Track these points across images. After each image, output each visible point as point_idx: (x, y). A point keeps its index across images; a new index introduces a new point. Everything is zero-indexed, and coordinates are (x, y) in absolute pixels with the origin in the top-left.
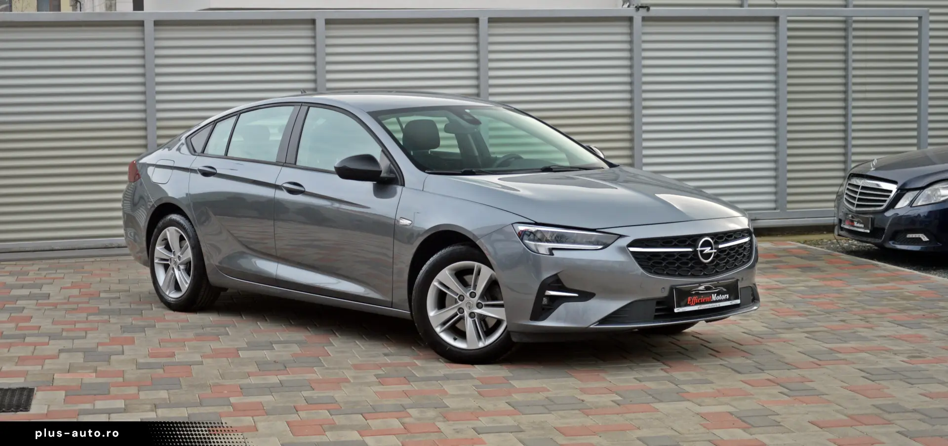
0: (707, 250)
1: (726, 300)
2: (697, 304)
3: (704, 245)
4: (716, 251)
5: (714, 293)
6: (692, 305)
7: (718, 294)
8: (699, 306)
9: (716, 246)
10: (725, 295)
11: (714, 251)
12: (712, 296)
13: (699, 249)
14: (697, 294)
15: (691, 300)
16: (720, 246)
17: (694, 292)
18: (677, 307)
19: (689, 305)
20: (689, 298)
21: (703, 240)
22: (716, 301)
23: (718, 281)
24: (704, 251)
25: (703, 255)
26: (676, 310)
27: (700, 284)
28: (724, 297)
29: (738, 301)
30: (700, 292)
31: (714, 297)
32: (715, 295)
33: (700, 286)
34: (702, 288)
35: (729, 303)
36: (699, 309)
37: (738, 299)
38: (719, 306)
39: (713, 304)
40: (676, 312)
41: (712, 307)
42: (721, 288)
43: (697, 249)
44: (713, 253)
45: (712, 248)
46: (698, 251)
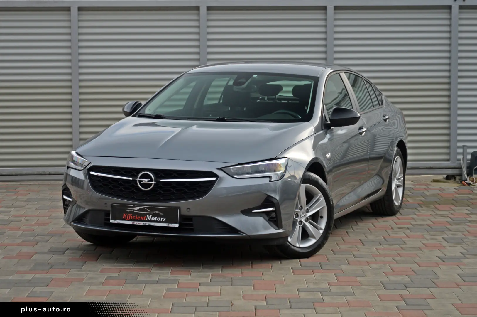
0: (145, 181)
1: (163, 222)
2: (131, 220)
4: (155, 183)
5: (149, 215)
6: (127, 220)
7: (153, 216)
8: (133, 222)
10: (162, 218)
11: (154, 183)
13: (138, 179)
14: (132, 213)
15: (126, 216)
17: (129, 211)
18: (112, 219)
19: (124, 220)
20: (124, 214)
21: (143, 173)
22: (151, 221)
23: (154, 206)
24: (143, 181)
25: (142, 185)
26: (111, 221)
27: (134, 206)
29: (177, 225)
30: (135, 211)
31: (149, 218)
32: (150, 216)
34: (137, 208)
35: (165, 225)
36: (133, 224)
37: (177, 223)
38: (153, 225)
39: (148, 223)
40: (112, 222)
41: (146, 225)
42: (157, 212)
43: (136, 179)
44: (152, 184)
45: (151, 180)
46: (137, 180)
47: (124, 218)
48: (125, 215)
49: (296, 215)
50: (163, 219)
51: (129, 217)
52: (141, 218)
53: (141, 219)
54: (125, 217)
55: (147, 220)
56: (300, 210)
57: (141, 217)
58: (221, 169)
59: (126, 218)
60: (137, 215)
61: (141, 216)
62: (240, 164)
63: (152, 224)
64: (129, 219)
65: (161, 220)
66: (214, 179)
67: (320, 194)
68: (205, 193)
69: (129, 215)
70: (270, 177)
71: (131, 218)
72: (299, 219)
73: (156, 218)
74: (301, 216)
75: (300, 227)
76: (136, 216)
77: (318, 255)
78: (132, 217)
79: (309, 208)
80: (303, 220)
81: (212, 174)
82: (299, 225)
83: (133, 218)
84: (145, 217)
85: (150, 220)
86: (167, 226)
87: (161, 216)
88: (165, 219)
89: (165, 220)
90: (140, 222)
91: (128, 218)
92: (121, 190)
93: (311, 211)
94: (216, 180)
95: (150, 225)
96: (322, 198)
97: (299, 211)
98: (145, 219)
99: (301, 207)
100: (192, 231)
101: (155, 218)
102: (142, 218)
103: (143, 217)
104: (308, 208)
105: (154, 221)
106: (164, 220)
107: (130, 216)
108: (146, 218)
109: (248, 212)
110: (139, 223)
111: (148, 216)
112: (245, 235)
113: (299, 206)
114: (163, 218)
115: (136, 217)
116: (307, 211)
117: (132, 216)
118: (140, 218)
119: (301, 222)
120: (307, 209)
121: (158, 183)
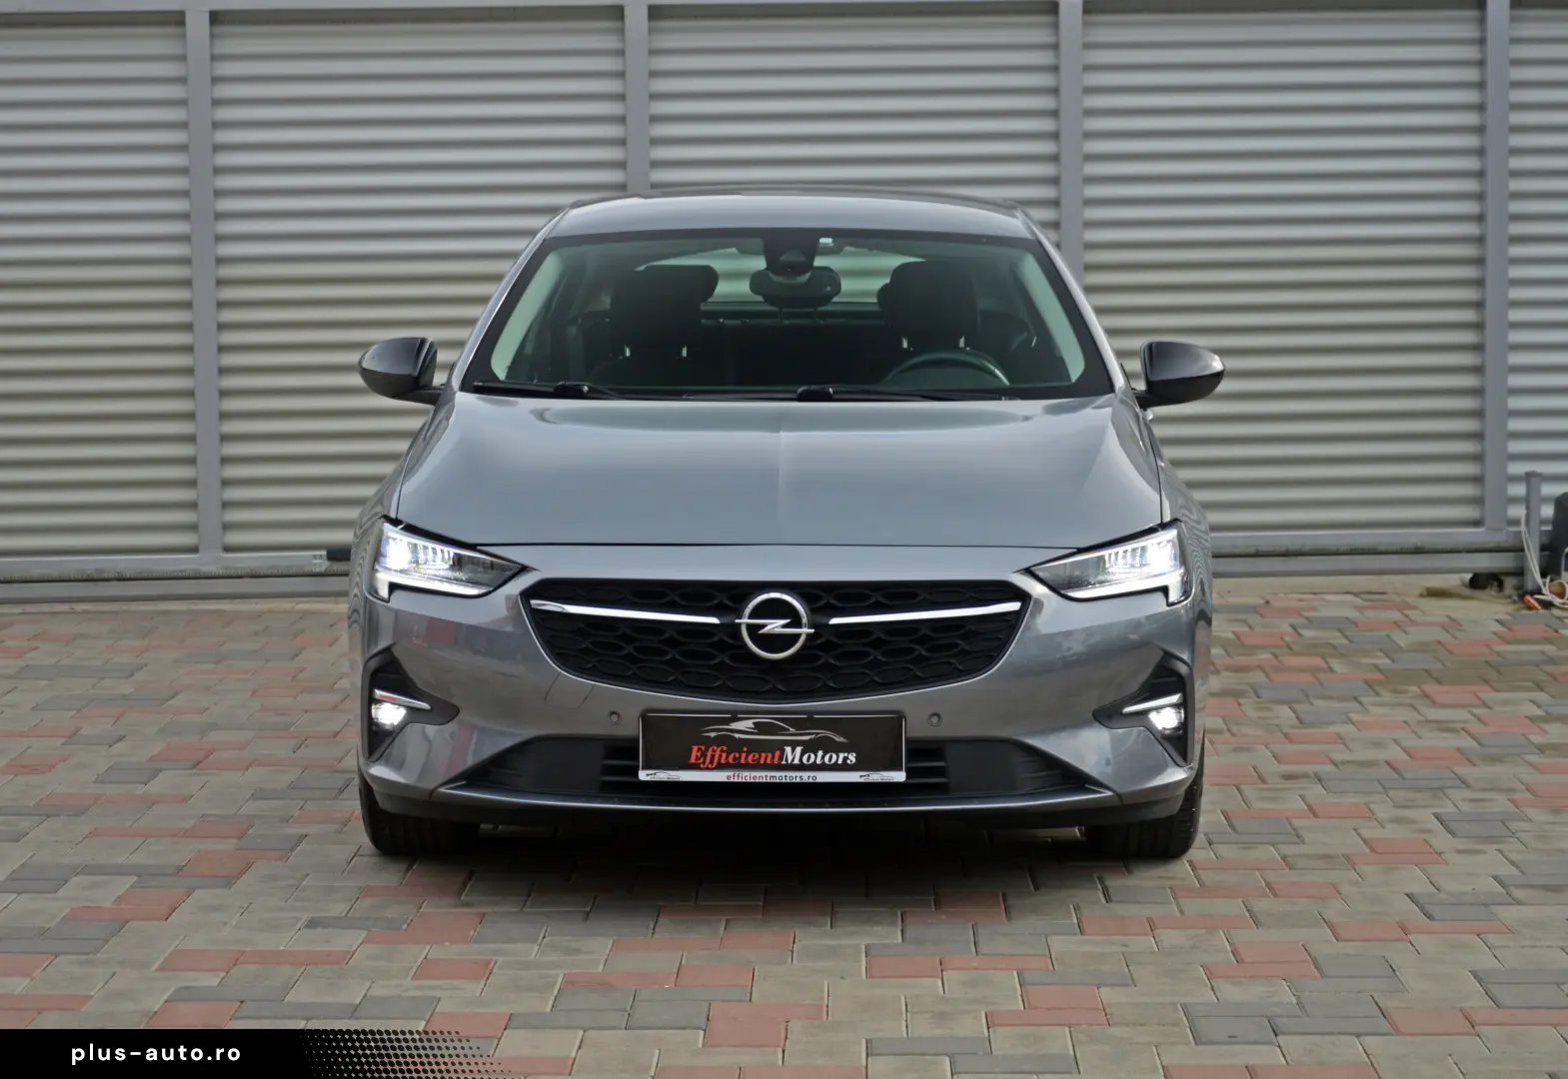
0: (775, 626)
1: (845, 767)
2: (720, 767)
3: (758, 612)
4: (813, 631)
5: (794, 745)
6: (708, 769)
7: (809, 747)
8: (731, 774)
9: (821, 620)
10: (842, 755)
11: (805, 630)
12: (783, 751)
13: (746, 621)
15: (704, 755)
16: (835, 621)
17: (713, 734)
18: (645, 767)
19: (695, 767)
20: (695, 748)
21: (765, 597)
22: (801, 767)
23: (810, 713)
24: (764, 626)
25: (762, 639)
26: (644, 775)
27: (735, 716)
28: (837, 758)
29: (899, 776)
30: (737, 736)
31: (793, 755)
32: (799, 750)
33: (736, 719)
34: (744, 725)
35: (852, 777)
36: (732, 780)
37: (900, 769)
38: (811, 780)
39: (789, 774)
40: (648, 779)
41: (784, 781)
42: (824, 733)
43: (737, 621)
44: (798, 636)
45: (796, 622)
46: (740, 624)
47: (693, 760)
48: (699, 749)
50: (845, 759)
51: (713, 757)
52: (760, 756)
53: (762, 761)
54: (697, 758)
55: (784, 762)
57: (763, 755)
58: (1029, 571)
59: (704, 763)
60: (745, 749)
61: (761, 751)
62: (1079, 551)
63: (806, 777)
64: (716, 760)
65: (840, 762)
66: (1015, 606)
68: (990, 658)
69: (714, 751)
70: (1166, 592)
71: (723, 761)
73: (820, 753)
76: (740, 752)
78: (727, 758)
81: (1006, 591)
83: (731, 761)
84: (778, 753)
85: (797, 761)
86: (862, 780)
87: (837, 748)
88: (852, 758)
89: (854, 760)
90: (754, 773)
91: (711, 762)
92: (673, 663)
94: (1023, 610)
95: (798, 780)
98: (776, 761)
101: (816, 756)
102: (765, 760)
103: (770, 755)
105: (814, 767)
106: (848, 762)
107: (718, 754)
108: (781, 758)
109: (1110, 715)
110: (755, 777)
111: (788, 749)
112: (1109, 794)
114: (846, 755)
115: (744, 755)
117: (724, 755)
118: (760, 758)
121: (820, 630)
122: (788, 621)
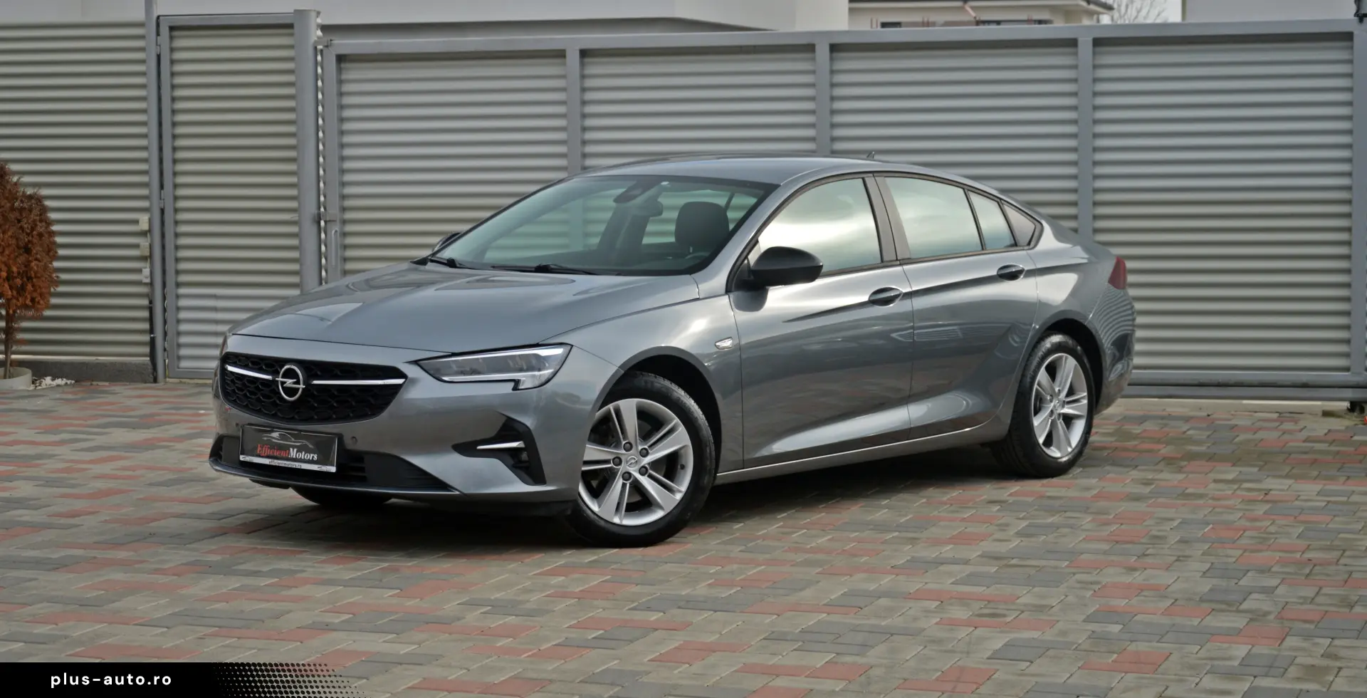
0: (291, 383)
1: (313, 462)
2: (268, 457)
3: (287, 375)
4: (304, 387)
5: (294, 447)
6: (264, 457)
7: (300, 450)
8: (270, 460)
9: (307, 381)
10: (312, 455)
11: (301, 387)
12: (289, 450)
13: (280, 379)
14: (270, 443)
15: (262, 449)
16: (316, 382)
17: (265, 439)
18: (241, 454)
19: (260, 456)
21: (287, 367)
22: (296, 460)
23: (300, 431)
24: (285, 383)
25: (286, 390)
26: (242, 458)
28: (310, 456)
29: (333, 469)
30: (274, 440)
31: (293, 453)
32: (295, 450)
33: (272, 431)
34: (275, 435)
35: (315, 467)
36: (272, 464)
37: (333, 466)
38: (300, 467)
39: (291, 463)
40: (244, 460)
41: (290, 466)
42: (305, 442)
43: (277, 379)
44: (299, 389)
45: (298, 381)
46: (277, 381)
48: (260, 447)
49: (617, 460)
50: (313, 457)
51: (265, 451)
54: (259, 451)
55: (289, 457)
56: (627, 450)
57: (283, 452)
58: (416, 362)
59: (263, 454)
60: (276, 448)
61: (282, 450)
62: (454, 355)
63: (297, 465)
64: (266, 454)
65: (311, 459)
66: (400, 381)
67: (676, 420)
68: (382, 408)
69: (266, 448)
70: (517, 382)
71: (268, 453)
72: (622, 469)
73: (303, 453)
74: (627, 462)
75: (624, 485)
76: (274, 449)
77: (673, 542)
78: (270, 452)
79: (650, 446)
80: (635, 471)
81: (395, 372)
82: (624, 479)
83: (270, 454)
84: (288, 451)
85: (294, 457)
86: (318, 469)
87: (308, 451)
88: (316, 458)
90: (280, 461)
92: (258, 400)
93: (652, 454)
94: (404, 383)
95: (294, 467)
96: (682, 429)
97: (624, 452)
98: (287, 456)
99: (628, 445)
100: (363, 481)
101: (302, 455)
102: (283, 454)
103: (285, 452)
104: (646, 447)
105: (301, 461)
106: (314, 459)
108: (289, 454)
109: (467, 449)
110: (278, 464)
112: (457, 493)
113: (624, 443)
114: (313, 455)
115: (275, 451)
116: (644, 453)
117: (269, 450)
118: (281, 454)
119: (630, 474)
120: (645, 449)
121: (309, 388)
122: (295, 380)
